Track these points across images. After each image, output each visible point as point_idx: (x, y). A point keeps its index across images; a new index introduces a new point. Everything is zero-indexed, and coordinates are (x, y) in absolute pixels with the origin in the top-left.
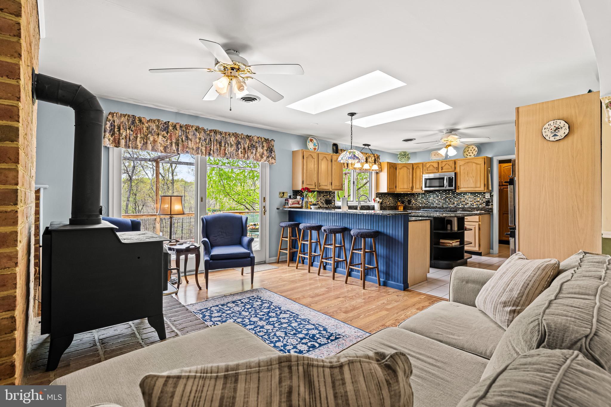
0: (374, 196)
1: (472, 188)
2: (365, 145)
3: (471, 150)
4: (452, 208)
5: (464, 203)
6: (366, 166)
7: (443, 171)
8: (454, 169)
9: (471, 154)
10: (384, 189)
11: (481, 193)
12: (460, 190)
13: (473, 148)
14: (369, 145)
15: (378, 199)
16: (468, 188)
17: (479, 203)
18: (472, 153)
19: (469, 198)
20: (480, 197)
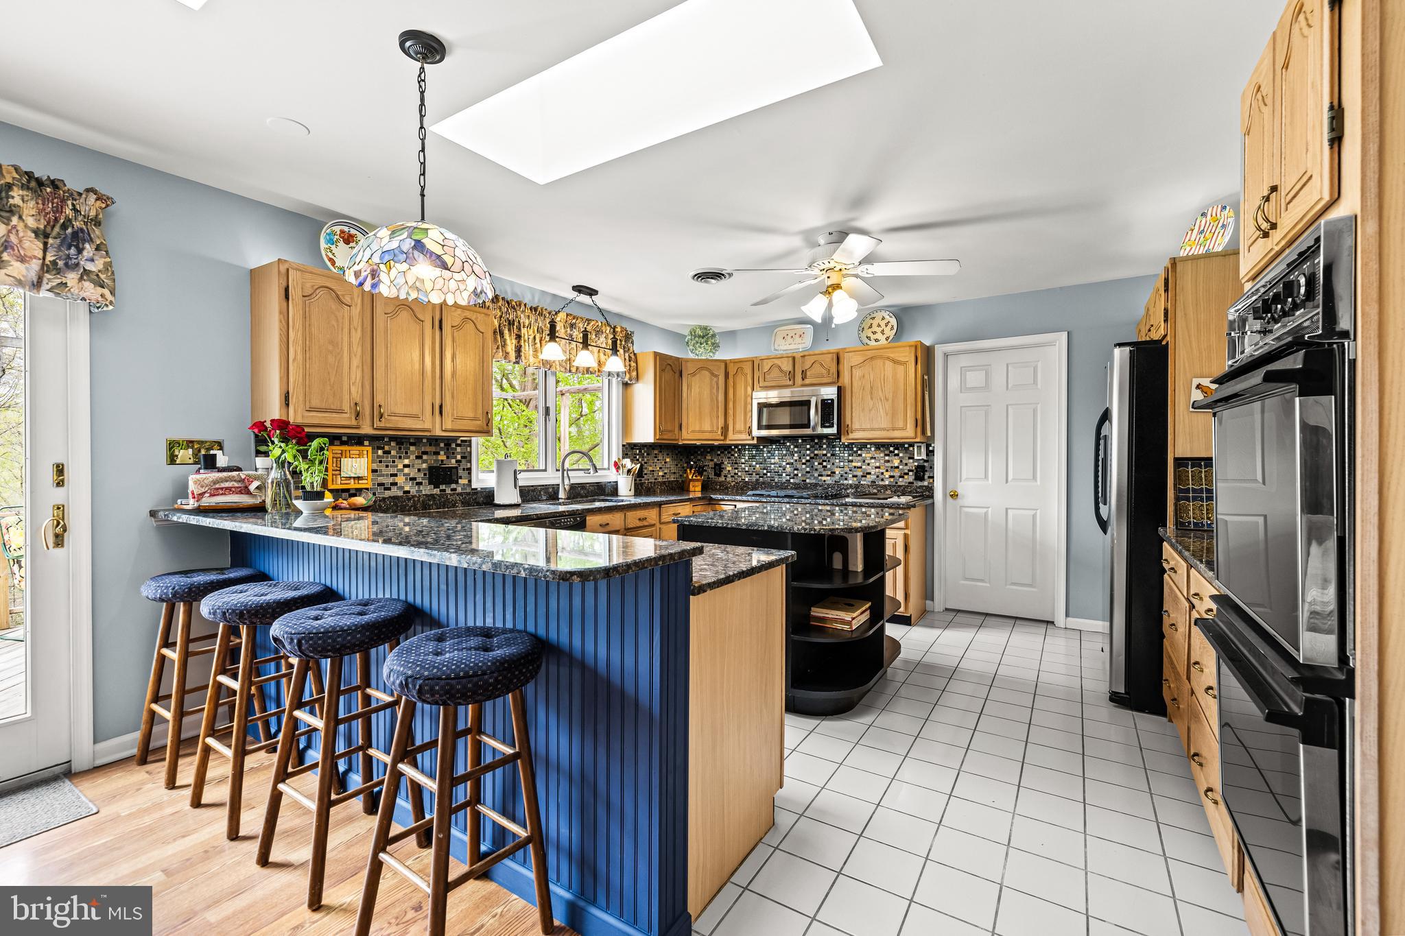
0: (616, 454)
1: (884, 429)
2: (579, 289)
3: (879, 326)
4: (828, 485)
5: (859, 473)
6: (585, 358)
7: (807, 381)
8: (835, 375)
9: (879, 336)
10: (645, 433)
11: (902, 445)
12: (851, 436)
13: (883, 318)
14: (592, 292)
15: (628, 463)
16: (872, 429)
17: (897, 473)
18: (883, 332)
19: (872, 458)
20: (901, 455)
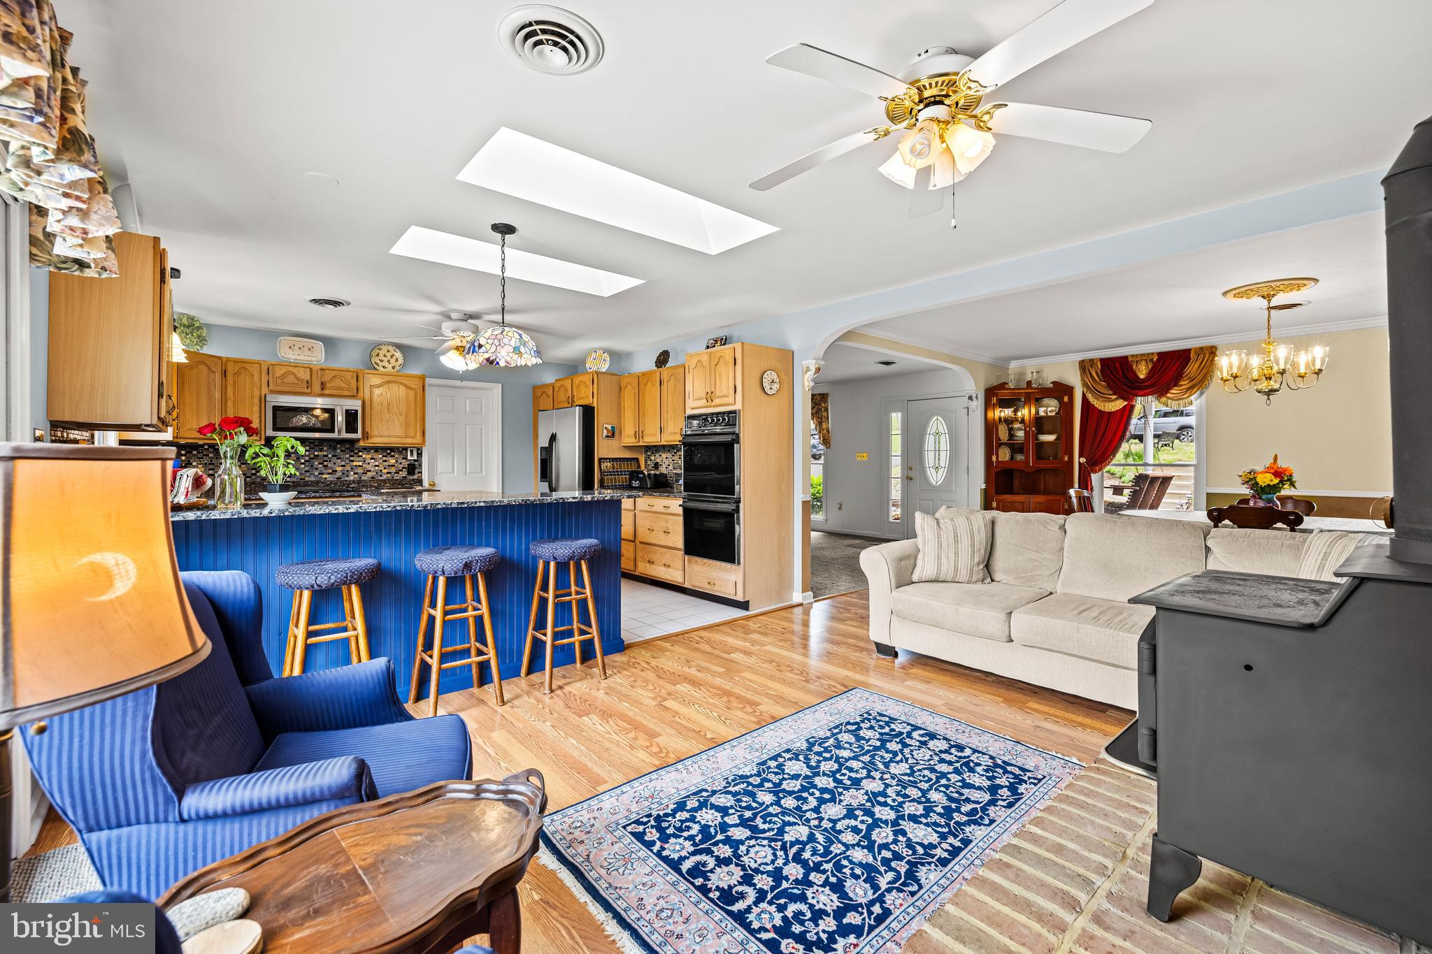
1: (398, 437)
3: (385, 356)
4: (331, 482)
5: (360, 471)
7: (327, 392)
8: (355, 391)
9: (385, 364)
11: (398, 448)
12: (370, 441)
13: (388, 351)
16: (389, 436)
17: (393, 470)
18: (389, 361)
19: (371, 459)
20: (396, 456)
